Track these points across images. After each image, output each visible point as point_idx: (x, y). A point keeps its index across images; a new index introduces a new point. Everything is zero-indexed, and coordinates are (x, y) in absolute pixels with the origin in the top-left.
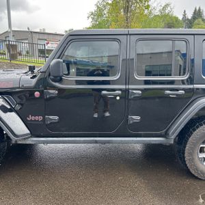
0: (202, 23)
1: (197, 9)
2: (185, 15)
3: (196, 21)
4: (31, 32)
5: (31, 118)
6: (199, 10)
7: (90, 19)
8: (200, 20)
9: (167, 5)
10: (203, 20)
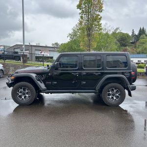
0: (145, 37)
1: (142, 28)
2: (133, 32)
3: (142, 36)
4: (31, 46)
5: (47, 83)
6: (143, 29)
7: (69, 38)
8: (144, 35)
9: (117, 29)
10: (146, 35)
